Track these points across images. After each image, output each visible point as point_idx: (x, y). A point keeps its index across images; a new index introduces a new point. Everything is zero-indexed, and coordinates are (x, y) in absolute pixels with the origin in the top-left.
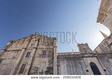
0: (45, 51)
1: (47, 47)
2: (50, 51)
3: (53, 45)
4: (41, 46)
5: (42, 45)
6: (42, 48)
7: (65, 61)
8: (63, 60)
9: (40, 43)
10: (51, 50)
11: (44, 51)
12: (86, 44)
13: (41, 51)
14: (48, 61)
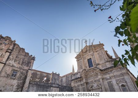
0: (16, 70)
1: (20, 66)
2: (22, 73)
3: (28, 66)
4: (11, 62)
5: (14, 60)
6: (13, 66)
7: (35, 88)
8: (34, 86)
9: (11, 57)
10: (24, 72)
11: (14, 70)
12: (59, 74)
13: (11, 69)
14: (16, 84)
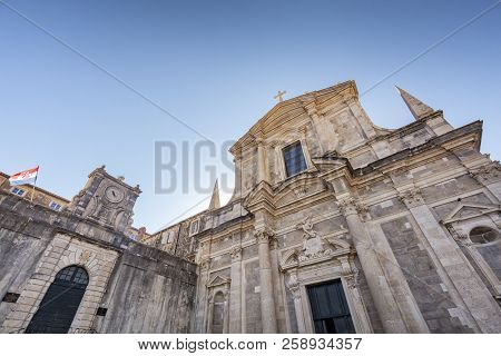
12: (137, 190)
